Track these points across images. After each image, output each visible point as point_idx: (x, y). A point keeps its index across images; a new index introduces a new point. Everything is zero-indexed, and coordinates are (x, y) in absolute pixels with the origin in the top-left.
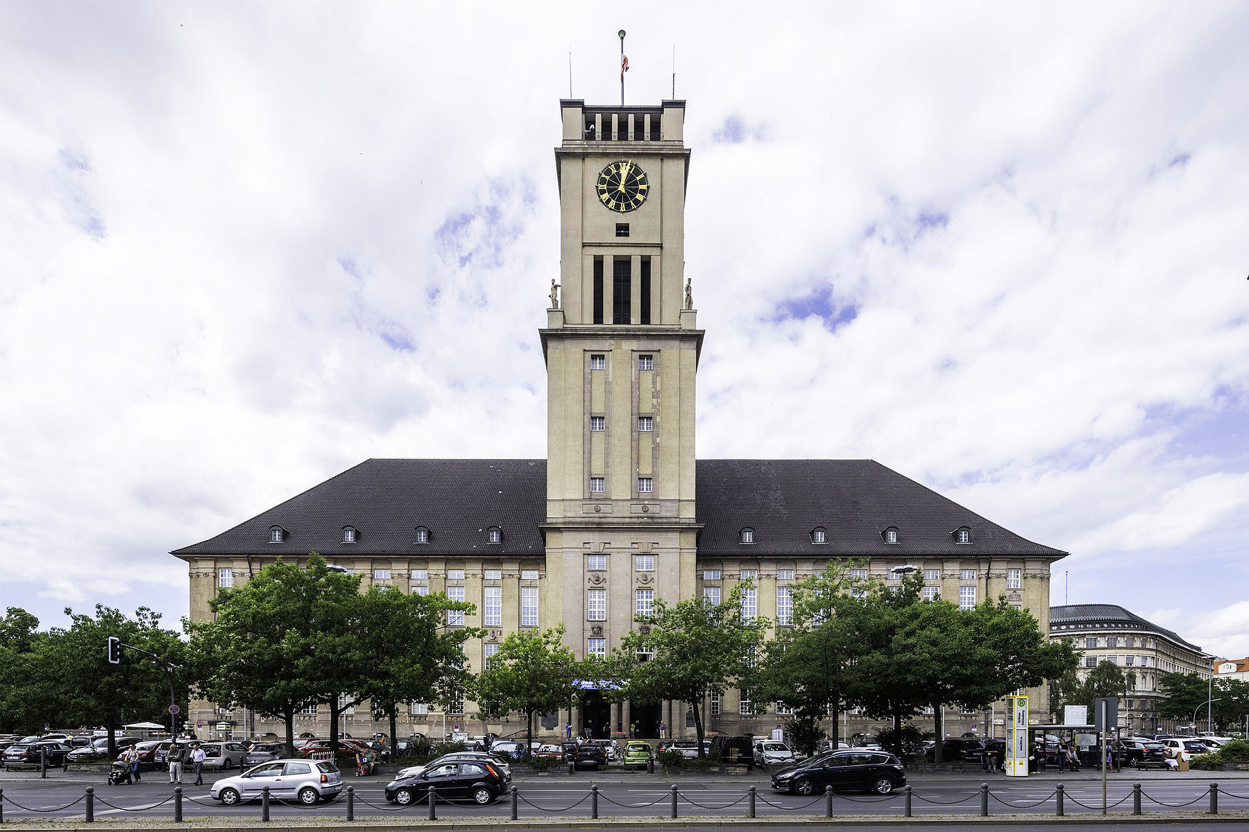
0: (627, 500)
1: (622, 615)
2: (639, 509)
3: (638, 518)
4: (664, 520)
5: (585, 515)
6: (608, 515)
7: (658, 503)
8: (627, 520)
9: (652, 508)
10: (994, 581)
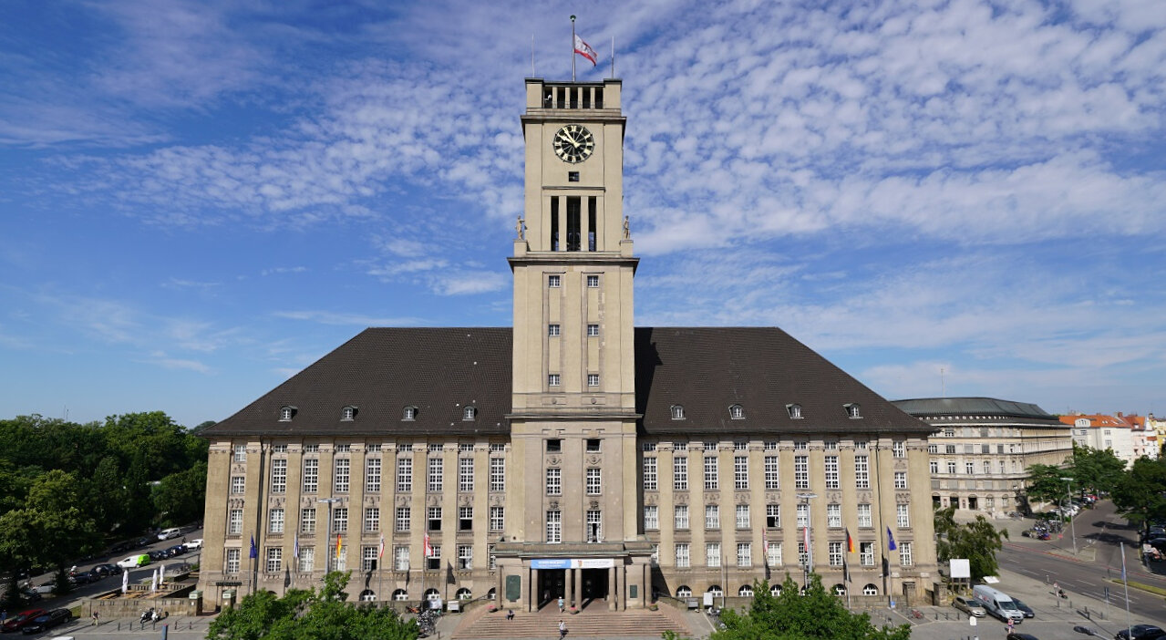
0: (579, 393)
1: (575, 491)
2: (588, 400)
3: (588, 408)
4: (609, 410)
5: (544, 406)
6: (563, 406)
7: (604, 395)
8: (579, 410)
9: (599, 401)
10: (882, 452)
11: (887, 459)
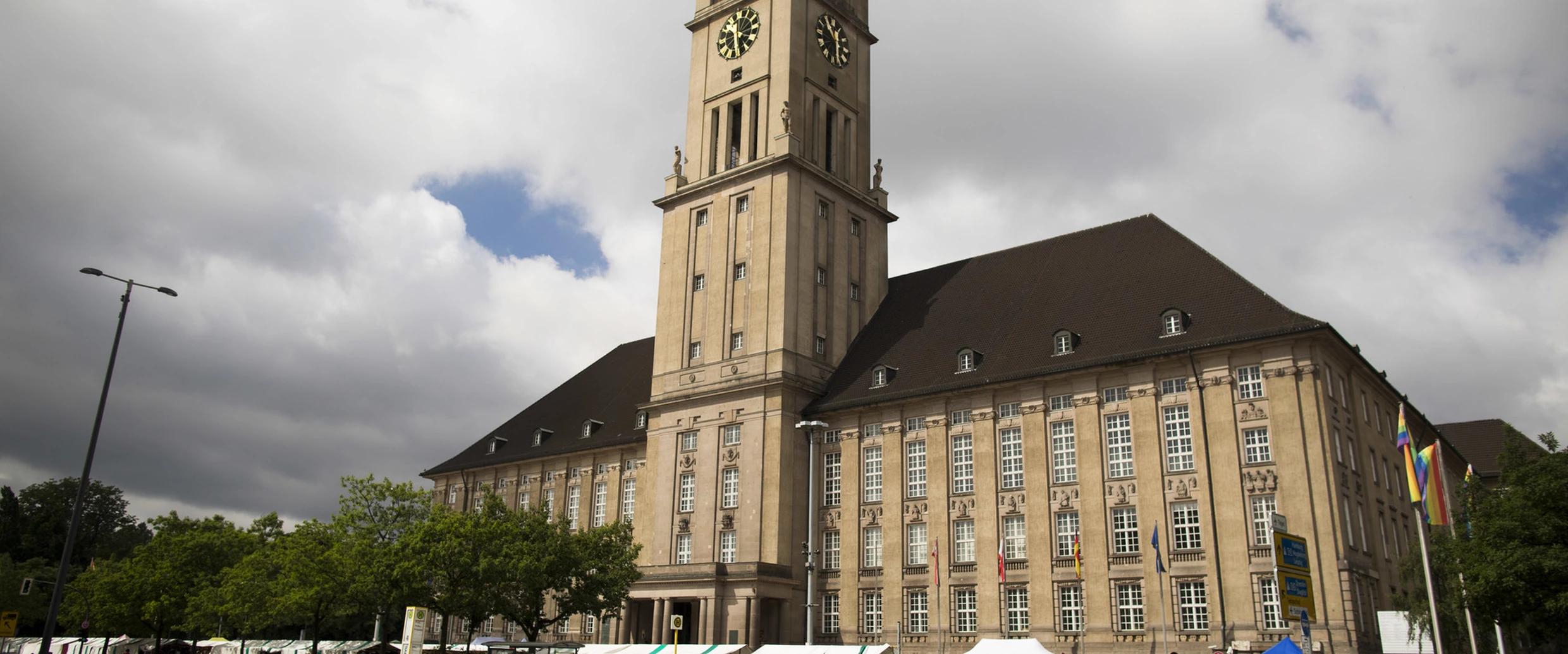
0: (718, 363)
1: (707, 503)
2: (728, 371)
3: (727, 381)
4: (751, 380)
5: (682, 387)
6: (701, 384)
7: (746, 359)
8: (717, 386)
9: (742, 368)
10: (1210, 392)
11: (1220, 400)
